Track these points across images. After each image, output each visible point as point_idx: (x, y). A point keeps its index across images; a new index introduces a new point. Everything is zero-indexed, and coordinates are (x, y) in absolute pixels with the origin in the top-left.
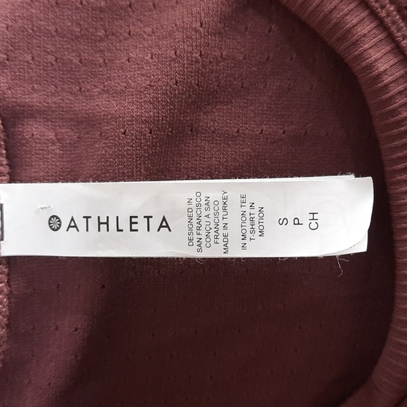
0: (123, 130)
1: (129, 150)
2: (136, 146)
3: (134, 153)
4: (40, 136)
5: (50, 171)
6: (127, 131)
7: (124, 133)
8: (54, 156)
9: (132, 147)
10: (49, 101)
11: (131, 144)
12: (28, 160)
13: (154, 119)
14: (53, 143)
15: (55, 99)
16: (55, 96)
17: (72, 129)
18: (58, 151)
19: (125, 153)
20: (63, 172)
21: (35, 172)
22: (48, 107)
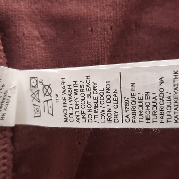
0: (90, 29)
1: (95, 43)
2: (101, 40)
3: (100, 45)
4: (29, 34)
5: (38, 61)
6: (94, 29)
7: (92, 30)
8: (40, 49)
9: (98, 40)
10: (33, 7)
11: (97, 38)
12: (21, 53)
13: (114, 19)
14: (38, 40)
15: (37, 6)
16: (37, 4)
17: (51, 29)
18: (42, 45)
19: (92, 46)
20: (47, 61)
21: (28, 62)
22: (33, 12)
